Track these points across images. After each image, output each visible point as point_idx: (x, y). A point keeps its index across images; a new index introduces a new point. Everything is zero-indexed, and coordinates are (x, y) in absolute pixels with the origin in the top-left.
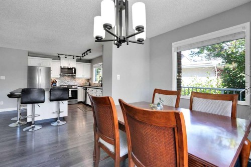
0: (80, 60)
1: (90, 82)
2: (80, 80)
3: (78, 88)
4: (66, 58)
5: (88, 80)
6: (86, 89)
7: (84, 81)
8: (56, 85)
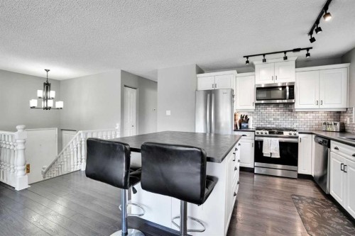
0: (307, 62)
1: (347, 120)
2: (310, 116)
3: (301, 136)
4: (264, 60)
5: (338, 115)
6: (326, 143)
7: (322, 117)
8: (247, 126)
